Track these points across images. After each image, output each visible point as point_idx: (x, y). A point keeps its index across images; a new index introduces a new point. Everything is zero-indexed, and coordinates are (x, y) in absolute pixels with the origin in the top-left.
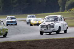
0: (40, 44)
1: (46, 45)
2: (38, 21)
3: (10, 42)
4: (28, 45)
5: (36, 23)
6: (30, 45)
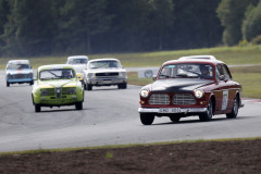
0: (152, 160)
1: (172, 164)
3: (49, 152)
4: (109, 164)
6: (118, 165)
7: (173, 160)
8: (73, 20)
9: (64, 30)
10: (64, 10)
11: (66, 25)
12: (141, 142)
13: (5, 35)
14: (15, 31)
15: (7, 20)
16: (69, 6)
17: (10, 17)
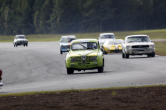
0: (140, 97)
1: (152, 99)
2: (117, 46)
3: (77, 91)
4: (114, 99)
5: (114, 49)
6: (119, 99)
7: (153, 97)
8: (92, 11)
9: (86, 18)
10: (85, 5)
11: (87, 15)
12: (133, 86)
13: (51, 20)
14: (57, 18)
15: (51, 12)
16: (89, 3)
17: (53, 10)
